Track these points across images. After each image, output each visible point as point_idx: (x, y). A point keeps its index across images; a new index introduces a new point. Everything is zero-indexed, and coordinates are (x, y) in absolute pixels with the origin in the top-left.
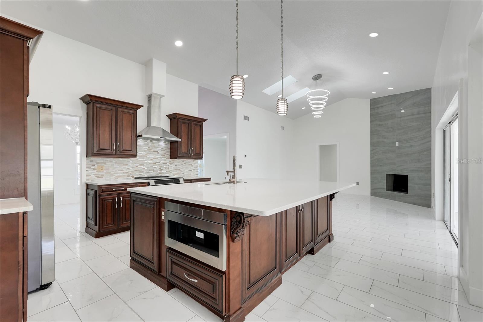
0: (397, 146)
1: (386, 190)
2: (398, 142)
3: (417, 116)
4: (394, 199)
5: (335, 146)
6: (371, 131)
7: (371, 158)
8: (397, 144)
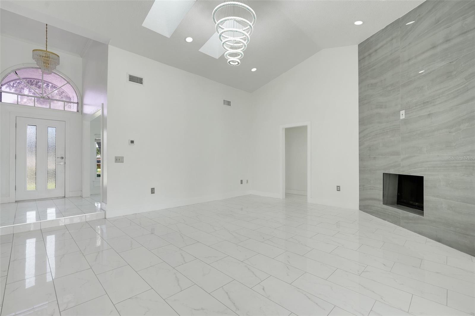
0: (403, 120)
1: (384, 204)
2: (404, 111)
3: (445, 46)
4: (396, 221)
5: (305, 128)
6: (359, 99)
7: (360, 146)
8: (403, 115)
